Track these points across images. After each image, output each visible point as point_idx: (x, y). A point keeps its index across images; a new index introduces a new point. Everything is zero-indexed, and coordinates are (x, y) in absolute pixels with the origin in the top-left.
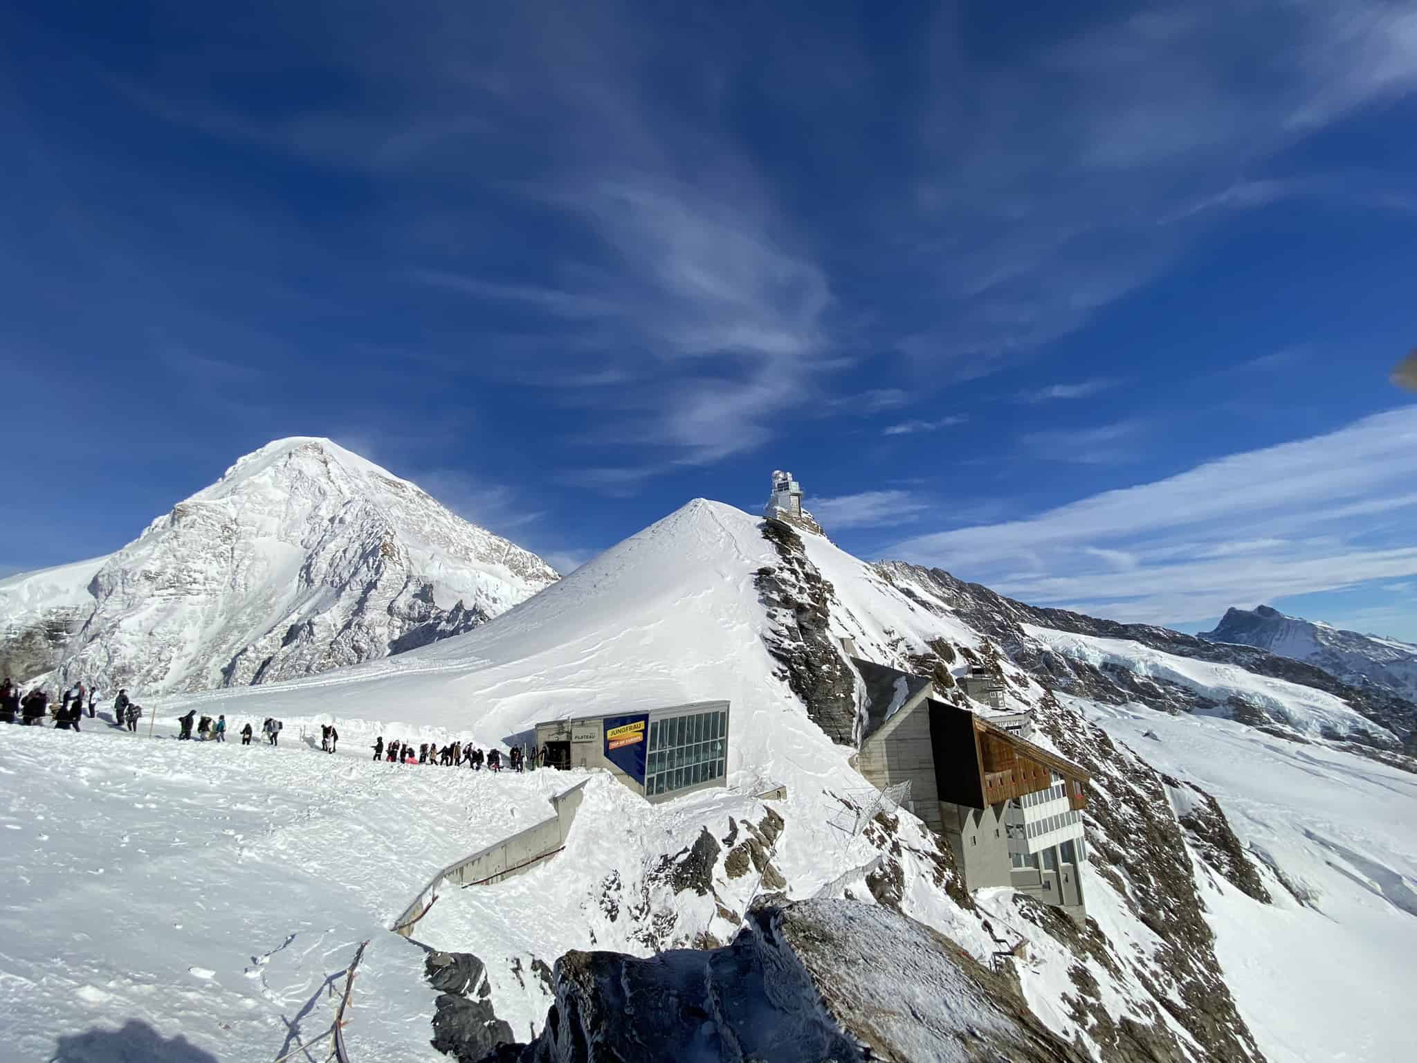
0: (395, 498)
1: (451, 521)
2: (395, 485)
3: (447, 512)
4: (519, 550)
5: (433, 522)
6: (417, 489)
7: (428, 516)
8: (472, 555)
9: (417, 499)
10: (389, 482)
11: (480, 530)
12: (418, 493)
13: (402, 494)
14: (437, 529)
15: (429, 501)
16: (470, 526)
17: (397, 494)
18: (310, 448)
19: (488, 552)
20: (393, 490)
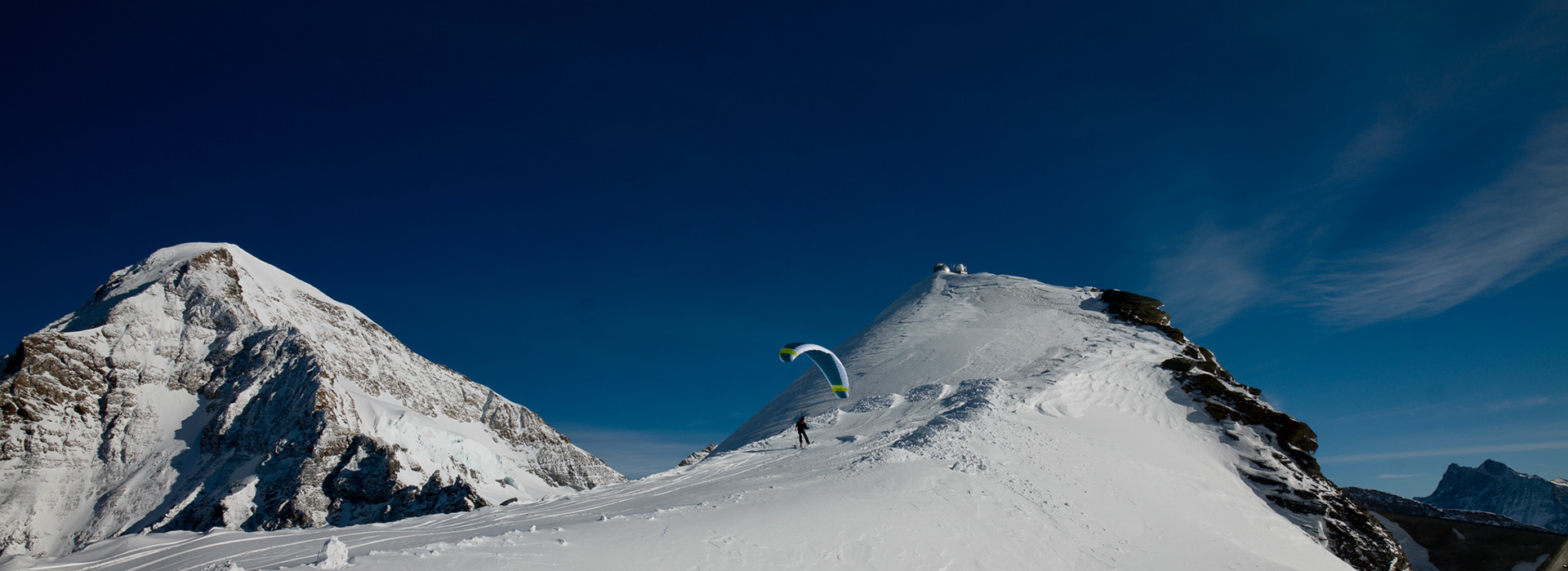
0: (331, 329)
1: (408, 360)
4: (504, 401)
6: (361, 315)
8: (437, 409)
9: (361, 330)
10: (321, 306)
11: (449, 373)
13: (340, 323)
14: (389, 372)
15: (377, 333)
16: (435, 366)
17: (332, 323)
18: (214, 257)
19: (461, 404)
20: (328, 316)
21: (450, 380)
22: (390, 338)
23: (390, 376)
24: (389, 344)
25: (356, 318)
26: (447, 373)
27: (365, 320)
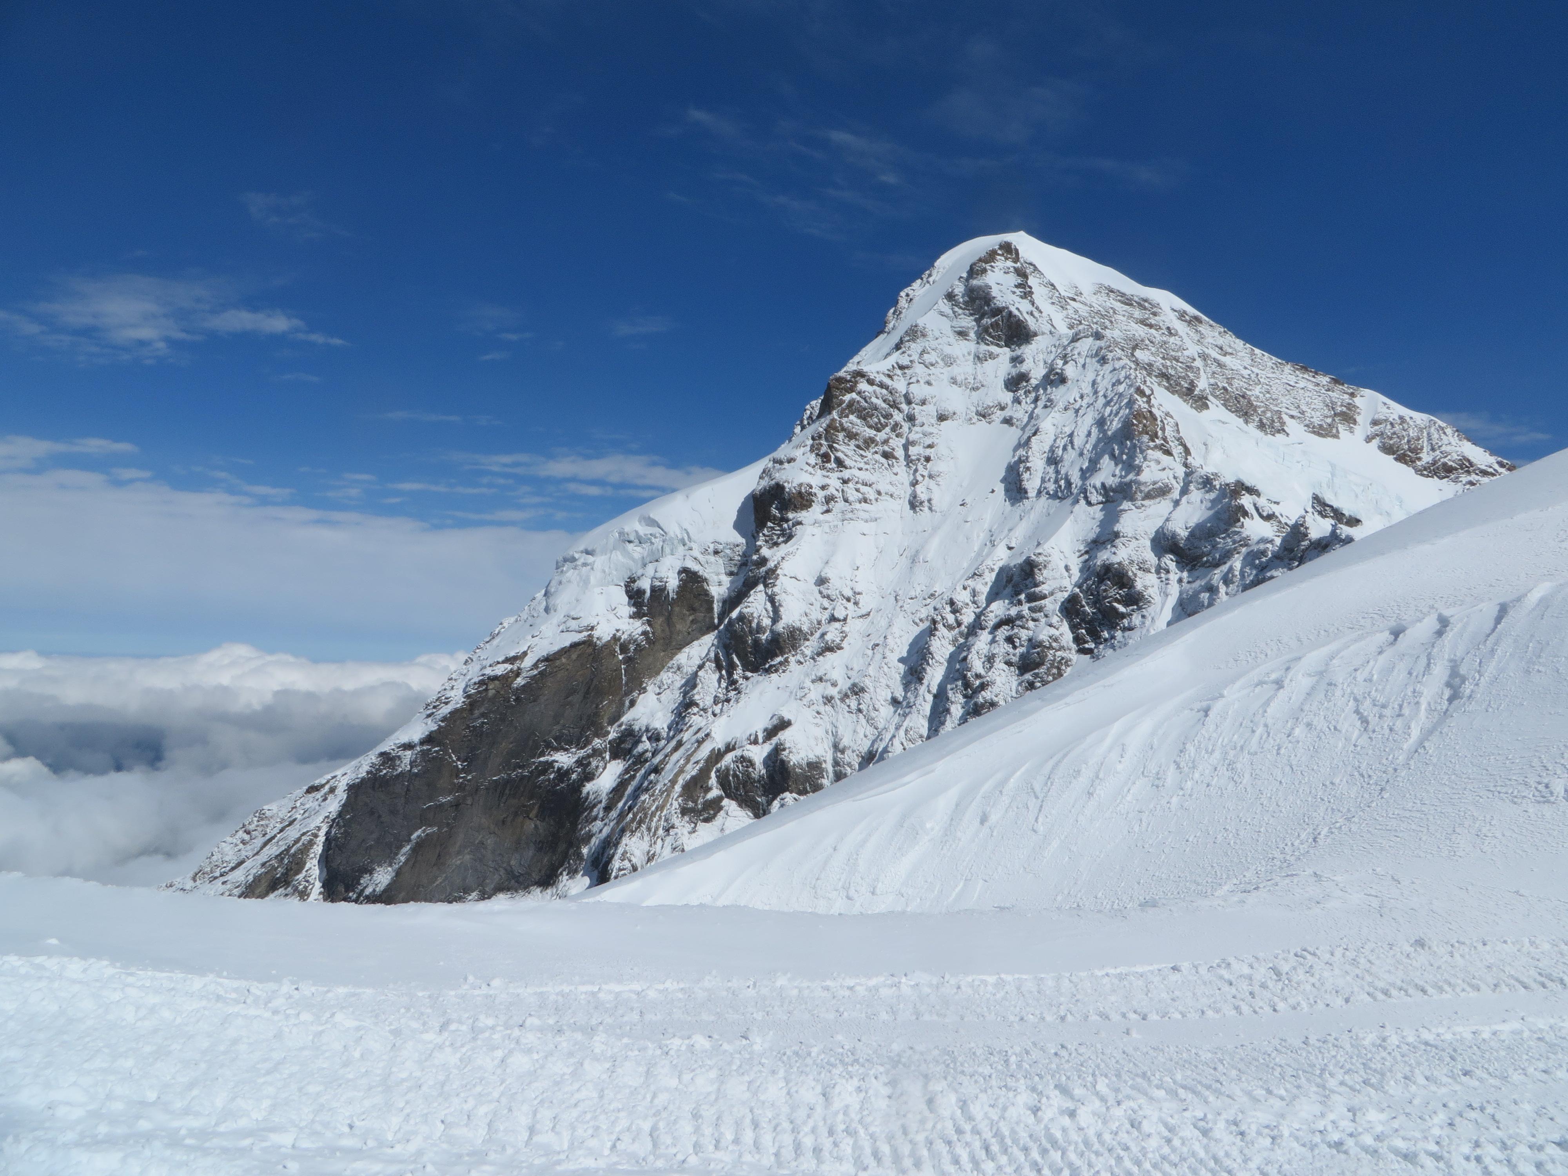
0: (1140, 331)
1: (1248, 362)
2: (1142, 304)
3: (1239, 344)
4: (1400, 410)
5: (1214, 367)
6: (1180, 304)
7: (1204, 357)
9: (1180, 326)
10: (1130, 299)
11: (1309, 376)
12: (1182, 315)
13: (1154, 319)
14: (1222, 382)
15: (1204, 328)
16: (1288, 368)
17: (1142, 322)
18: (999, 255)
19: (1329, 420)
20: (1137, 313)
21: (1311, 386)
22: (1220, 333)
23: (1225, 389)
24: (1220, 341)
25: (1175, 311)
26: (1306, 376)
27: (1185, 312)
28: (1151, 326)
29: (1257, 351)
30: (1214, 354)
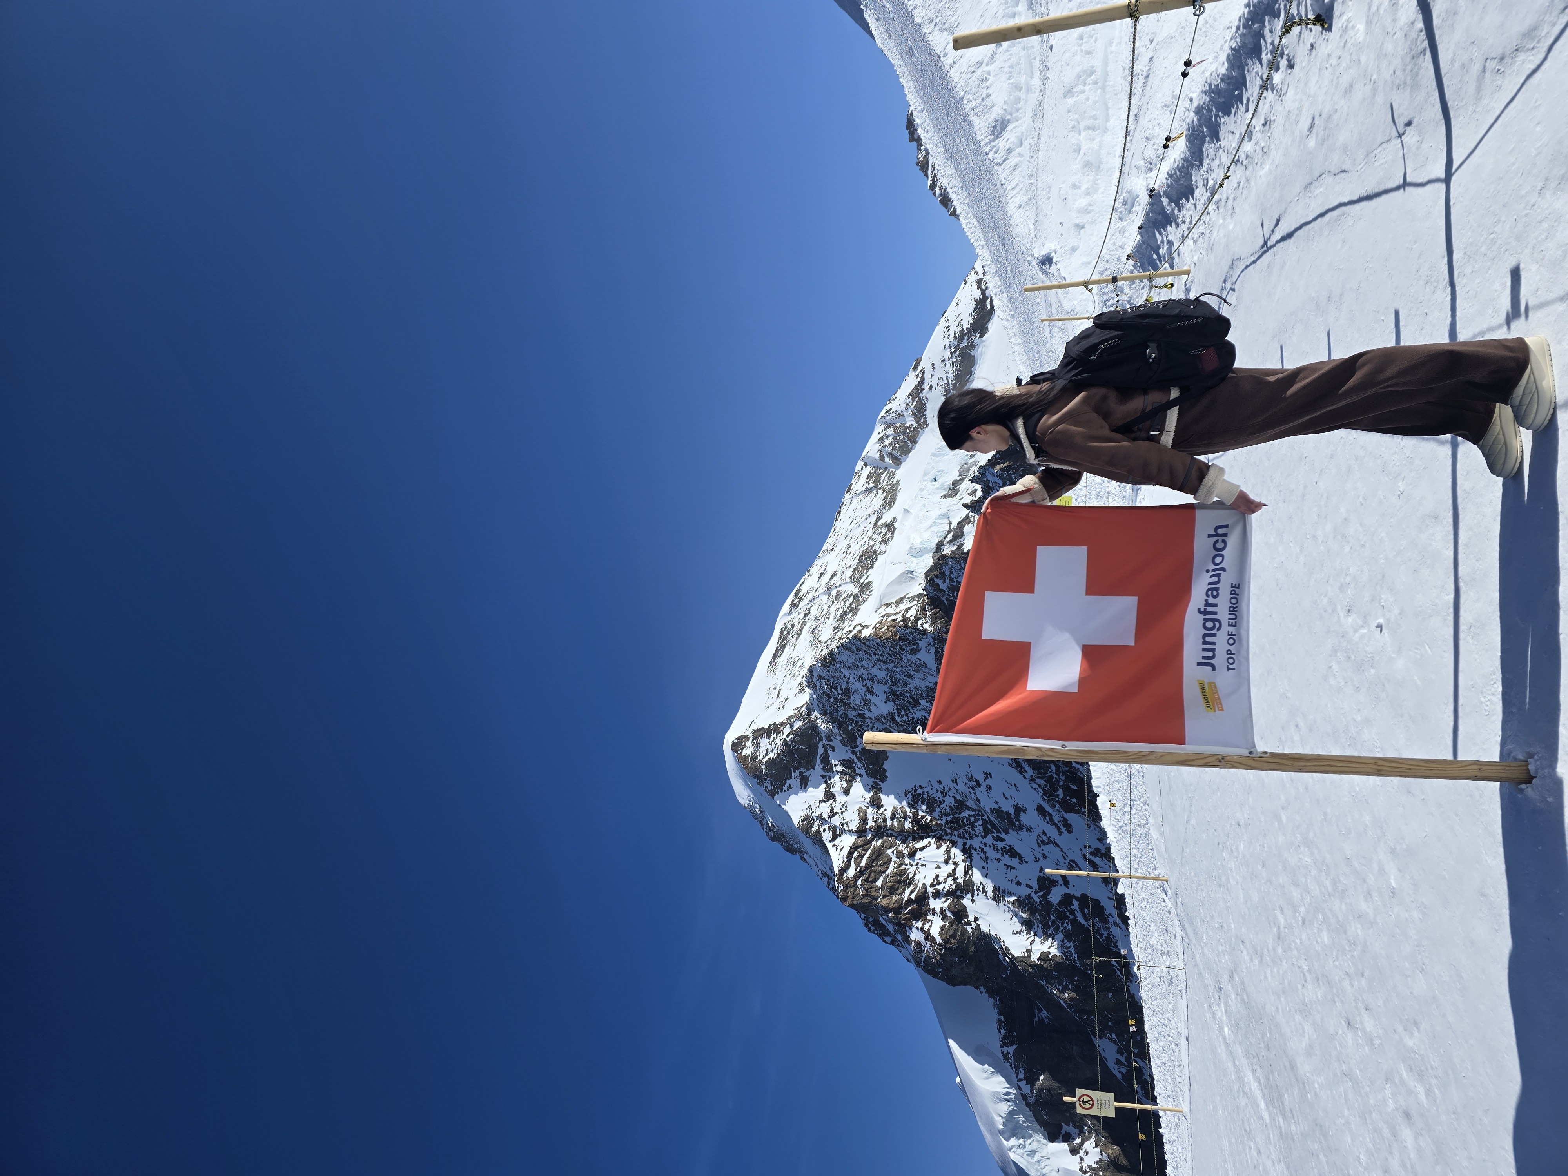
2: (784, 636)
3: (818, 561)
5: (837, 579)
7: (829, 588)
28: (801, 630)
29: (825, 548)
30: (826, 578)
